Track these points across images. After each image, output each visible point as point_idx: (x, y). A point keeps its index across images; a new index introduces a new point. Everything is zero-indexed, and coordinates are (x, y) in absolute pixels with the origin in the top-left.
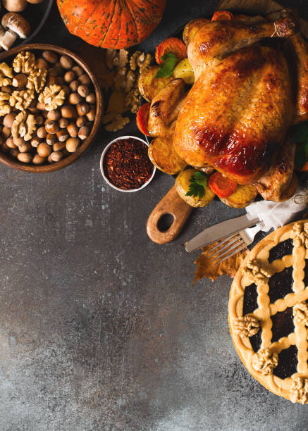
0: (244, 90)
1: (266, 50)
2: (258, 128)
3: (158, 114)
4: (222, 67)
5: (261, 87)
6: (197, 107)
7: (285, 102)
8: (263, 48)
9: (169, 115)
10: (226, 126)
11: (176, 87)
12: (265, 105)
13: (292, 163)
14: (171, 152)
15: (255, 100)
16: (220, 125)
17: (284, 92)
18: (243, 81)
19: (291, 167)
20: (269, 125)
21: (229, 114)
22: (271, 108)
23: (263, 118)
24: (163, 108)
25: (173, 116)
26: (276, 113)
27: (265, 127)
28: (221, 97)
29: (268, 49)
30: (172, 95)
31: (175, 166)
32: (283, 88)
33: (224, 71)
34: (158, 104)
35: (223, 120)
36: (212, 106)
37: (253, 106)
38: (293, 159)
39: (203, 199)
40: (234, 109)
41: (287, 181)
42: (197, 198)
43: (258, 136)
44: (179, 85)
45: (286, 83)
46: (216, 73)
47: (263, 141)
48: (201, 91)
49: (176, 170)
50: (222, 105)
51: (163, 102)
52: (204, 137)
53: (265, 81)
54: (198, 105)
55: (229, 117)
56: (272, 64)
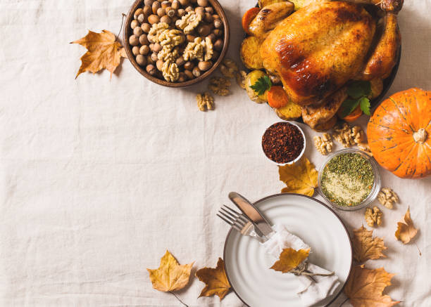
0: (333, 31)
1: (365, 12)
2: (328, 64)
3: (263, 19)
4: (327, 6)
5: (348, 35)
6: (293, 25)
7: (358, 57)
8: (364, 10)
9: (270, 24)
10: (306, 49)
11: (287, 7)
12: (343, 51)
13: (337, 107)
14: (257, 52)
15: (338, 43)
16: (303, 47)
17: (362, 48)
18: (337, 24)
19: (335, 108)
20: (337, 67)
21: (313, 43)
22: (345, 54)
23: (336, 59)
24: (269, 17)
25: (272, 26)
26: (348, 61)
27: (334, 66)
28: (315, 27)
29: (367, 13)
30: (280, 11)
31: (253, 63)
32: (363, 45)
33: (327, 9)
34: (267, 11)
35: (306, 44)
36: (304, 29)
37: (333, 46)
38: (340, 104)
39: (260, 97)
40: (319, 41)
41: (327, 117)
42: (257, 94)
43: (325, 70)
44: (289, 7)
45: (367, 43)
46: (321, 8)
47: (326, 76)
48: (303, 16)
49: (253, 67)
50: (311, 33)
51: (272, 12)
52: (285, 50)
53: (353, 33)
54: (295, 24)
55: (312, 45)
56: (365, 24)
